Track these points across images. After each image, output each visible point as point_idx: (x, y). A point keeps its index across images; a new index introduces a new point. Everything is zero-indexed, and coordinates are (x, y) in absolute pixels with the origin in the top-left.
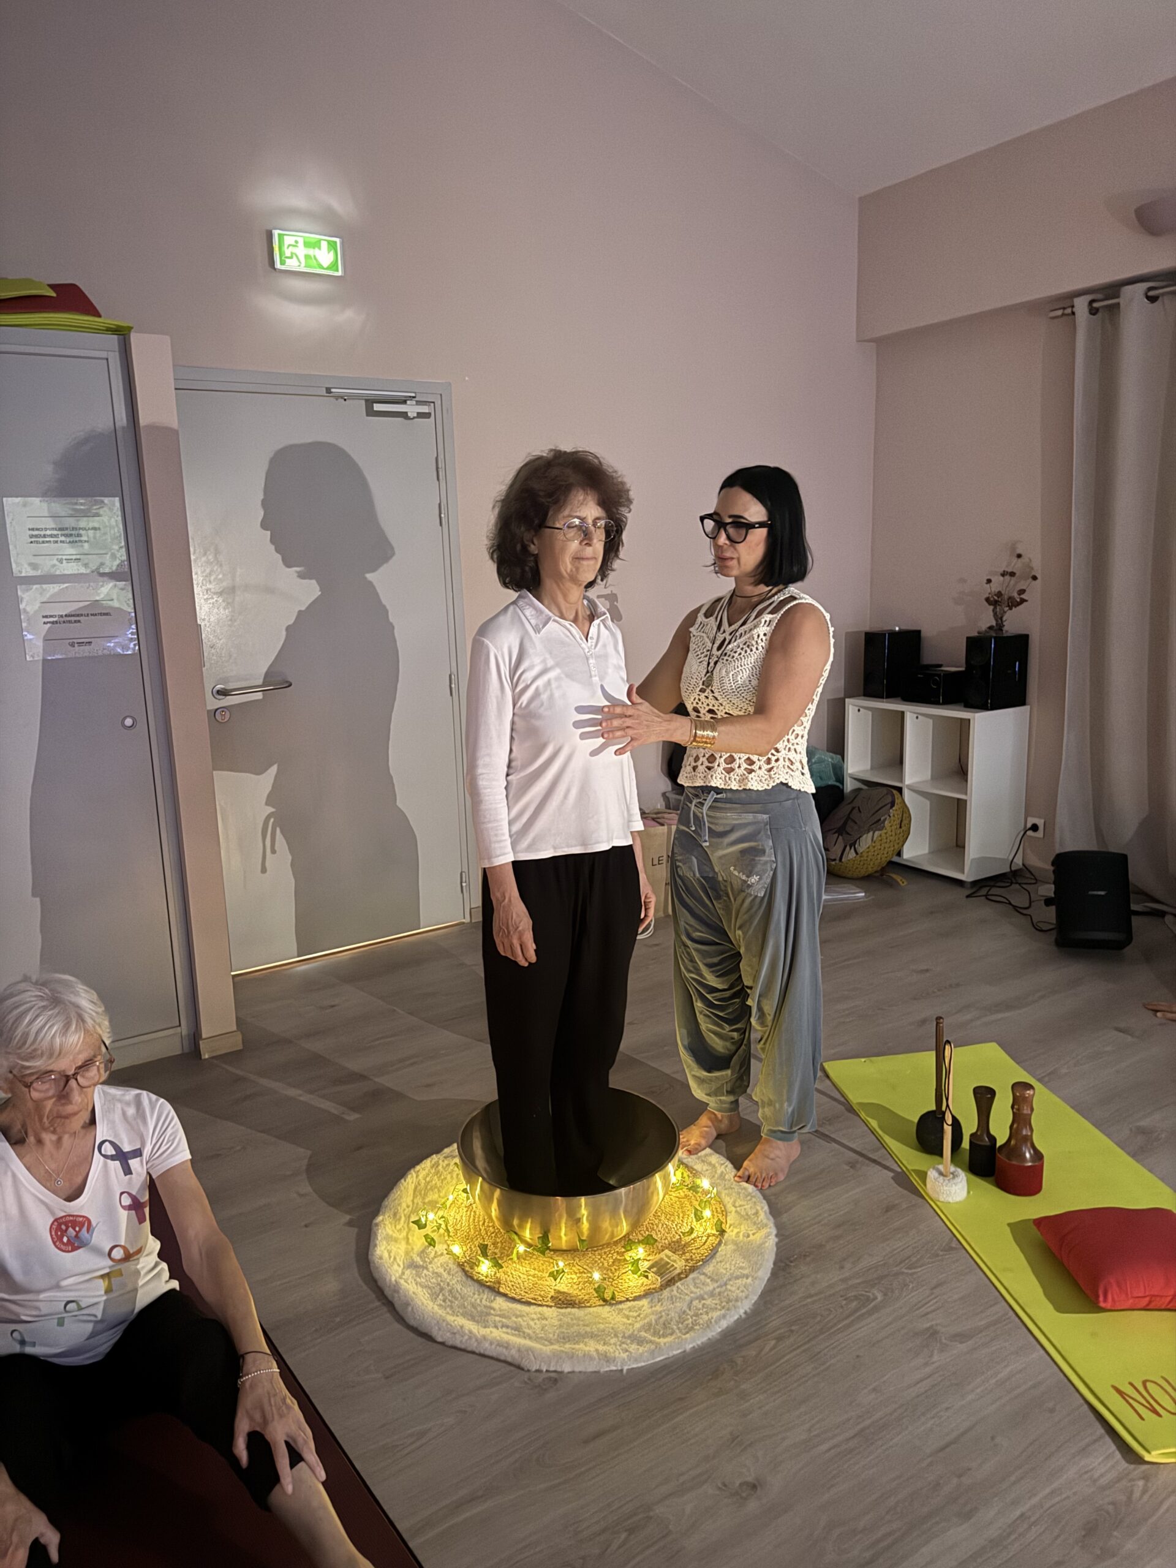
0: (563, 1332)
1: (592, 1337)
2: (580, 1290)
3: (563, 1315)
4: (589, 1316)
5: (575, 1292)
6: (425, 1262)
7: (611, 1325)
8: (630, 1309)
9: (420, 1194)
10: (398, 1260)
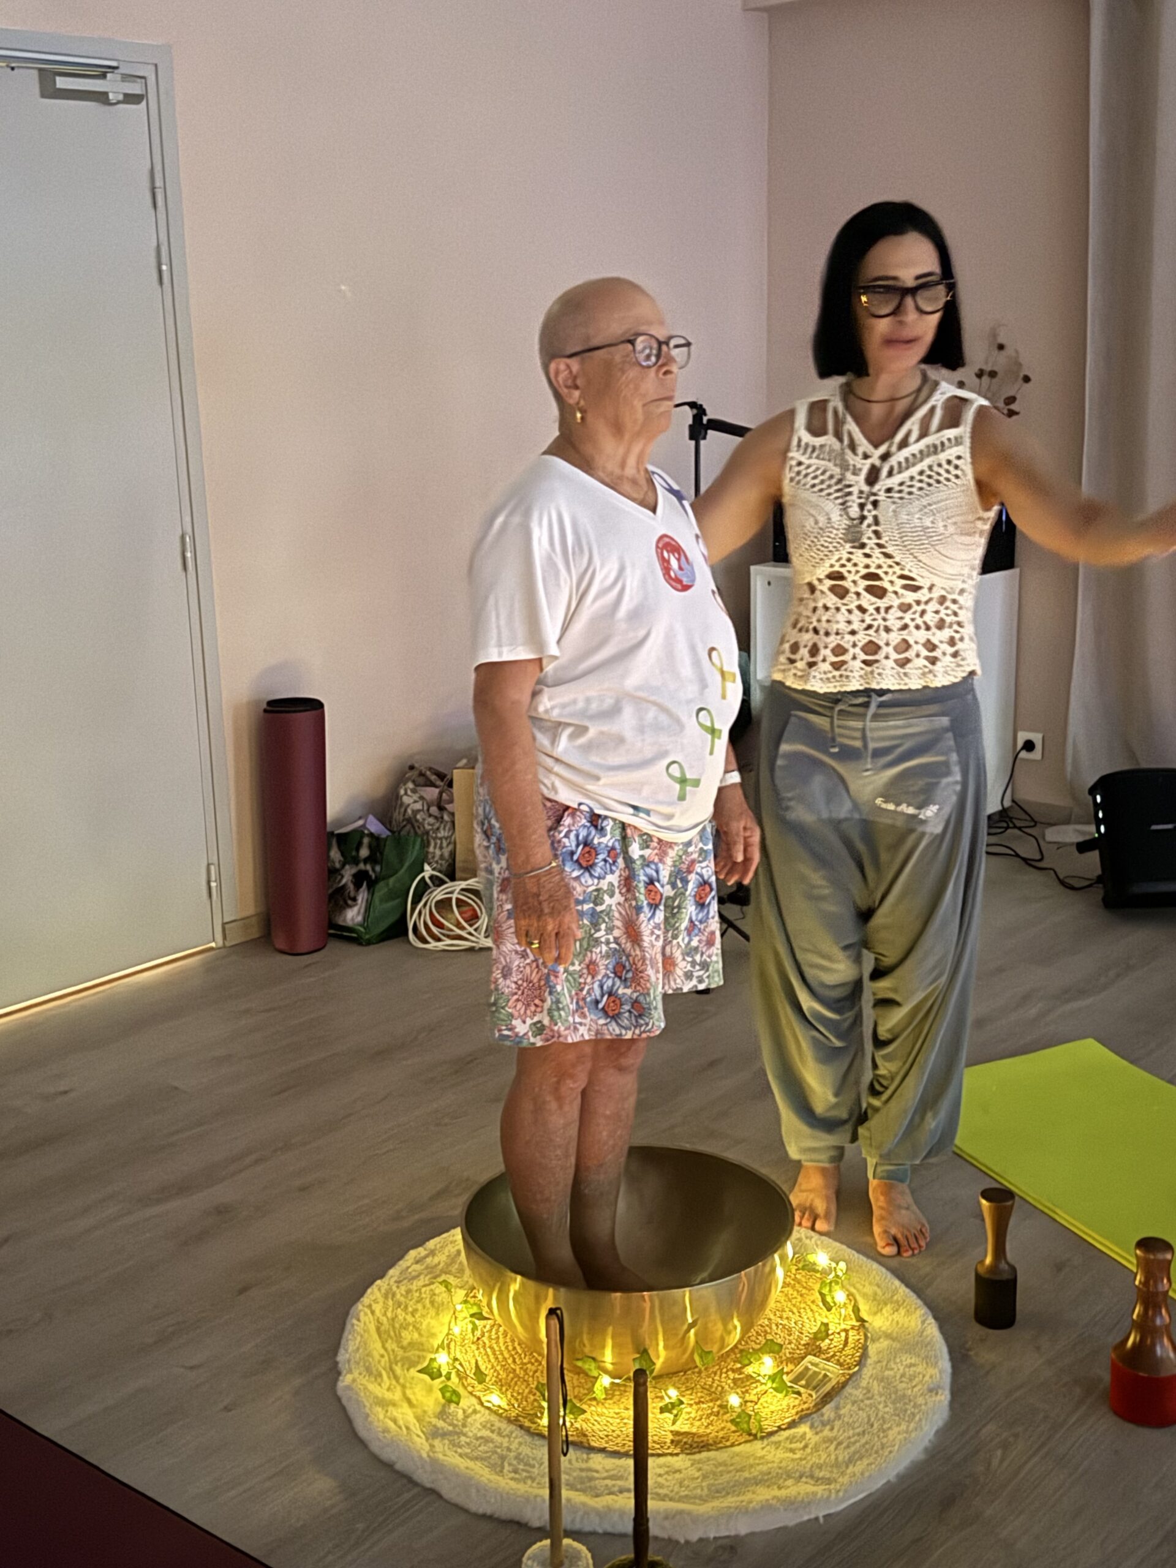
0: (713, 1485)
1: (757, 1484)
2: (707, 1427)
3: (700, 1461)
4: (737, 1458)
5: (701, 1431)
6: (455, 1426)
7: (775, 1465)
8: (791, 1439)
9: (389, 1336)
10: (412, 1427)
